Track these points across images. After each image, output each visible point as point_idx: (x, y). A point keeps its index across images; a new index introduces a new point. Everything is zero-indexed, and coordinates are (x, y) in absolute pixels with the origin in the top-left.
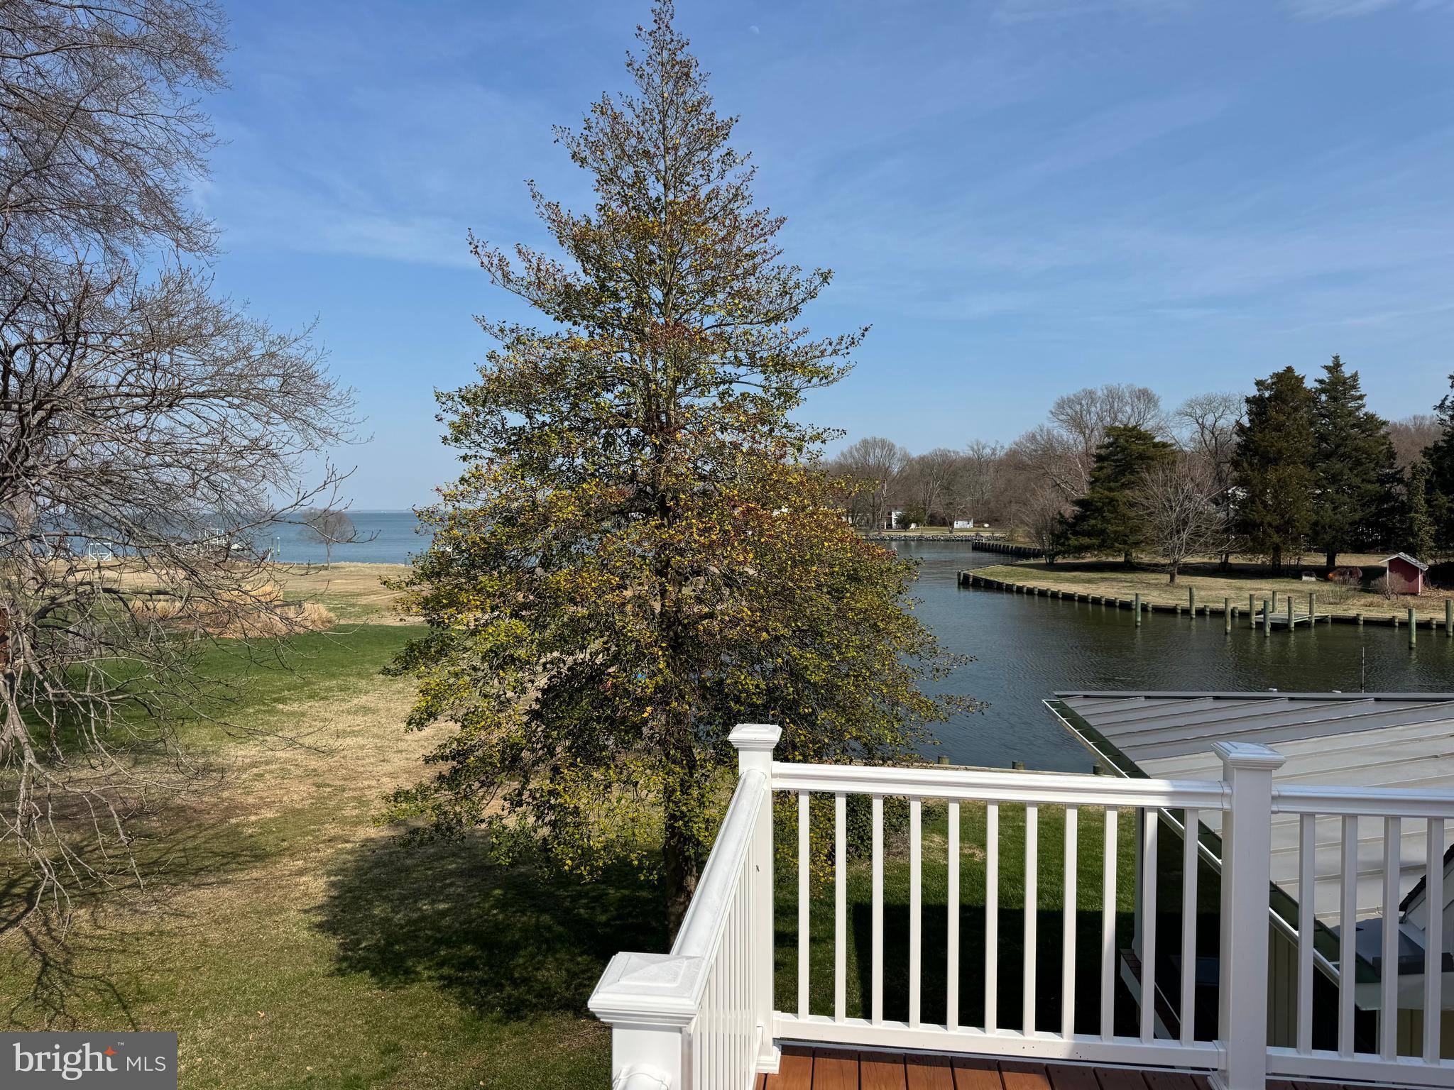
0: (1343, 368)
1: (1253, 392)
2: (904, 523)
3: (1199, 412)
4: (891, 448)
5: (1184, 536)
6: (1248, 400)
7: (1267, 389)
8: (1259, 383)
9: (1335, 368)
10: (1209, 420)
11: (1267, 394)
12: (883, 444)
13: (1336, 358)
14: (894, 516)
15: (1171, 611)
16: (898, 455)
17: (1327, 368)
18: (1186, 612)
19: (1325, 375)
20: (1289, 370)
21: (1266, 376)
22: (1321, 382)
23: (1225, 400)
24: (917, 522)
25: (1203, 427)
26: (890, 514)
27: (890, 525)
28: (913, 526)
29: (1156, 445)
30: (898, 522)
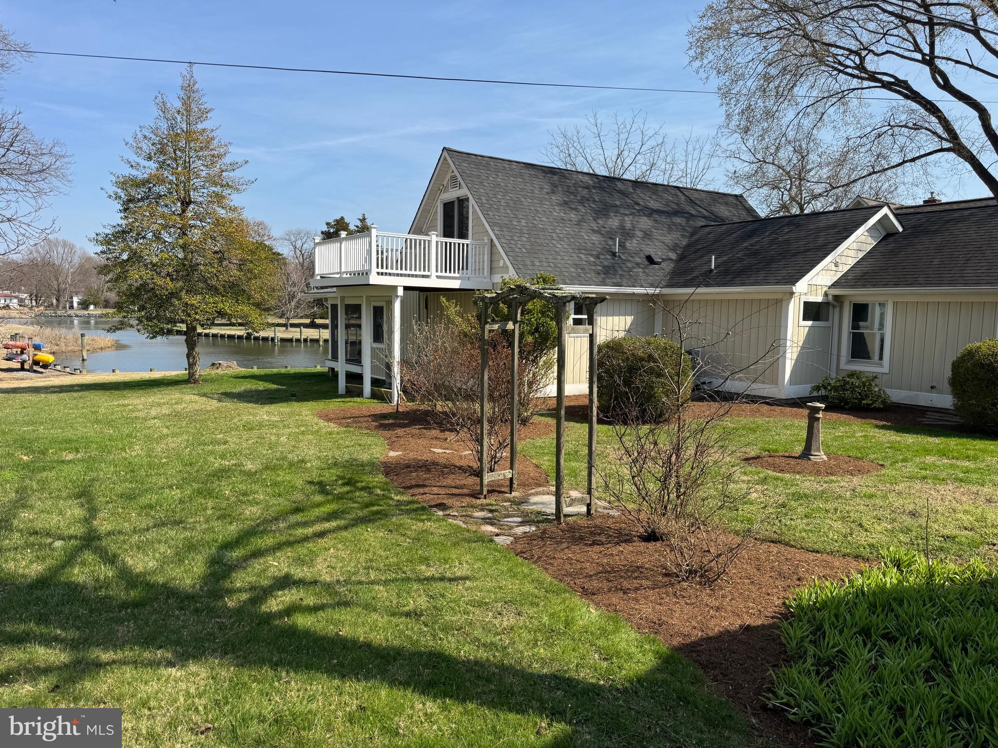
0: (367, 221)
1: (325, 228)
2: (84, 305)
3: (293, 239)
4: (72, 247)
5: (293, 304)
6: (322, 233)
7: (331, 227)
8: (328, 224)
9: (363, 220)
10: (299, 244)
11: (332, 230)
12: (65, 244)
13: (364, 215)
14: (76, 300)
15: (291, 340)
16: (78, 253)
17: (360, 220)
18: (298, 341)
19: (359, 224)
20: (342, 218)
21: (331, 221)
22: (357, 227)
23: (308, 233)
24: (96, 305)
25: (295, 248)
26: (72, 298)
27: (72, 307)
28: (92, 307)
29: (274, 254)
30: (79, 304)
